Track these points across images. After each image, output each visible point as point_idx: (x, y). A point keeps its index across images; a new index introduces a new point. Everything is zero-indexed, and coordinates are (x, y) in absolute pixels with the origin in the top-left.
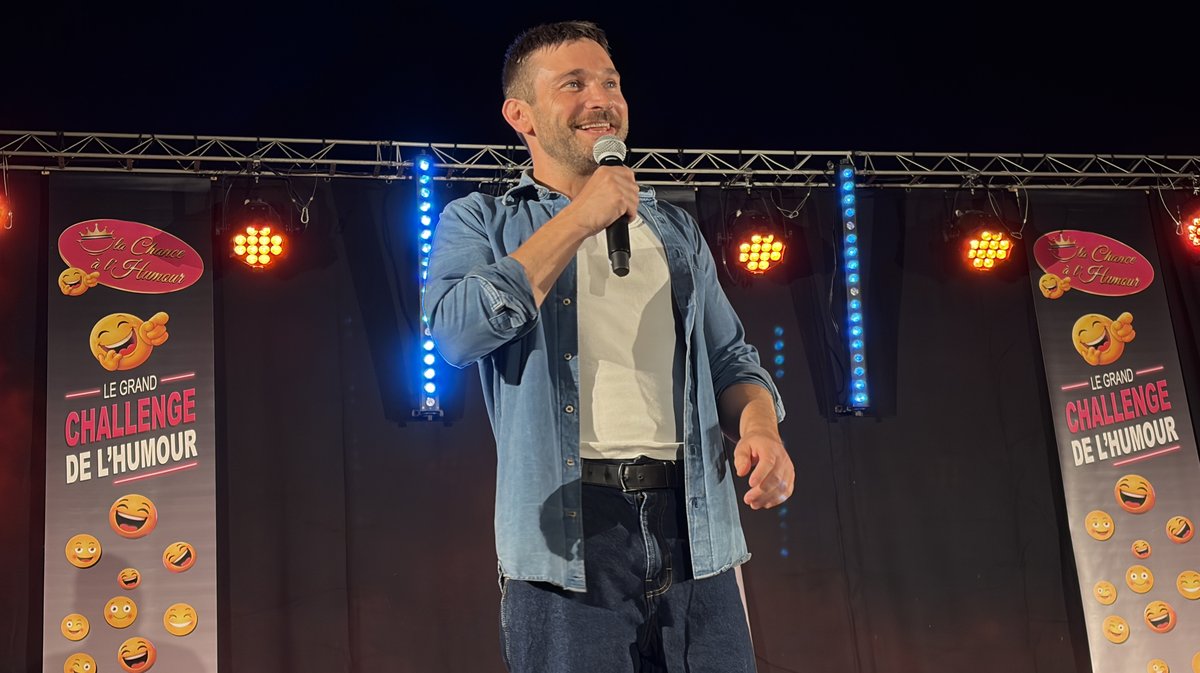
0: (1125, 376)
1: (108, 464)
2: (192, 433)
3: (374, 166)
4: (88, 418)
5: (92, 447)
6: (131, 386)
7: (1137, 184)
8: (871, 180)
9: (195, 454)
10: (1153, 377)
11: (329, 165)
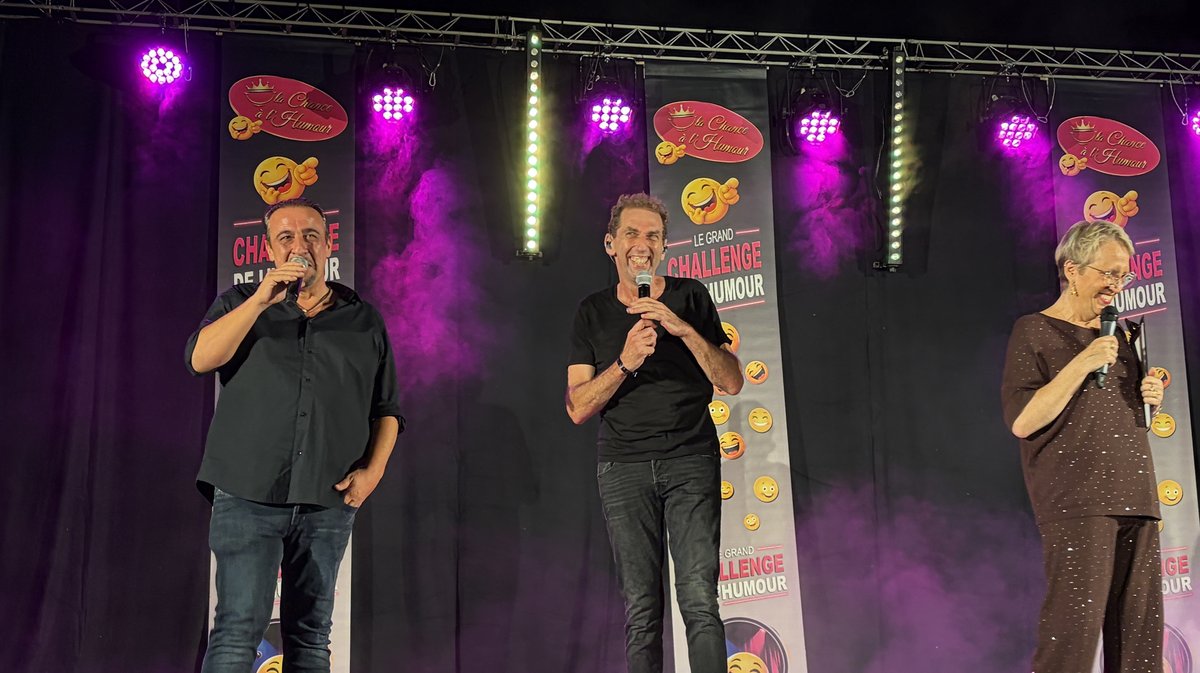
2: (336, 260)
3: (493, 38)
4: (252, 244)
5: (256, 268)
7: (1152, 78)
8: (920, 66)
10: (1151, 248)
11: (454, 36)
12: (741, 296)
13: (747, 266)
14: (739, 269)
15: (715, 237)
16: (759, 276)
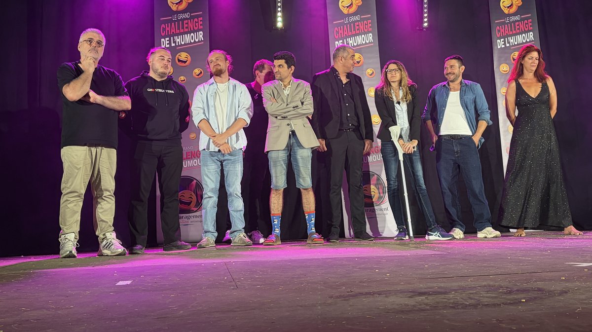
0: (517, 18)
1: (175, 42)
2: (201, 32)
4: (168, 27)
5: (169, 36)
6: (181, 16)
9: (203, 39)
10: (527, 19)
12: (364, 42)
13: (366, 31)
14: (363, 31)
15: (353, 19)
16: (371, 34)
